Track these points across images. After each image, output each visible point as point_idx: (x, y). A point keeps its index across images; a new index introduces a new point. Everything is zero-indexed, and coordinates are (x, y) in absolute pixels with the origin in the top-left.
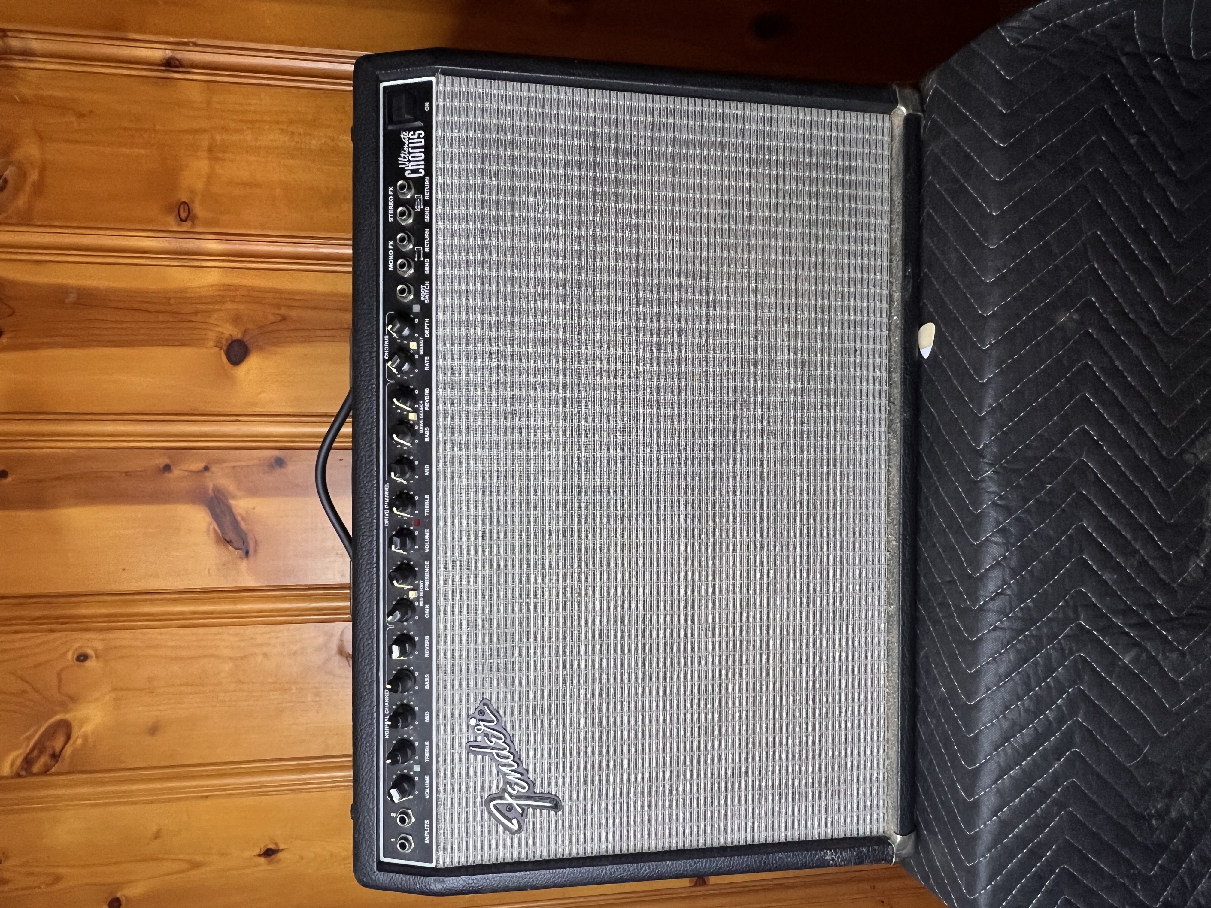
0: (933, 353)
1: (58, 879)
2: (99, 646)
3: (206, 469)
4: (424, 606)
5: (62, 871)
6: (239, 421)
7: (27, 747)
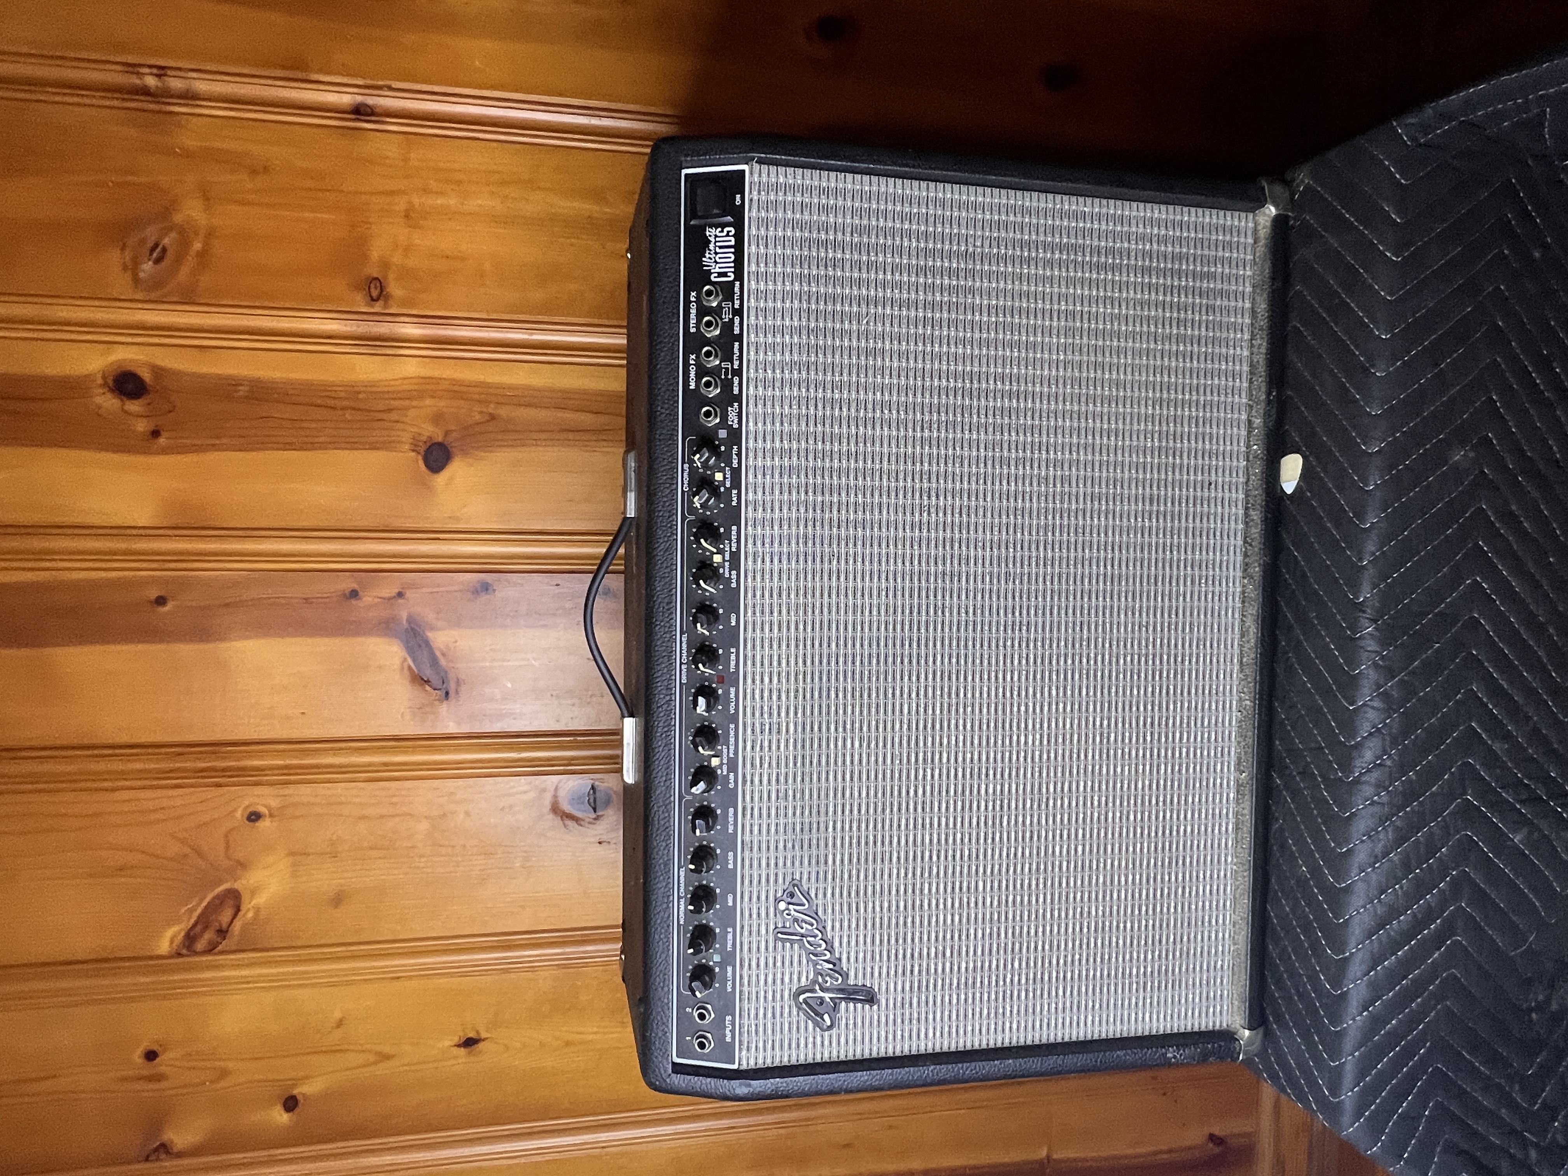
0: (1298, 488)
1: (224, 1073)
2: (274, 803)
3: (400, 595)
4: (728, 775)
5: (230, 1065)
6: (438, 539)
7: (189, 920)
